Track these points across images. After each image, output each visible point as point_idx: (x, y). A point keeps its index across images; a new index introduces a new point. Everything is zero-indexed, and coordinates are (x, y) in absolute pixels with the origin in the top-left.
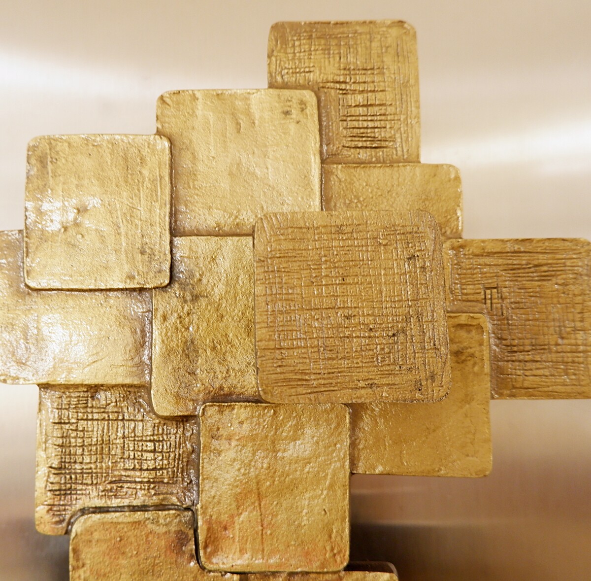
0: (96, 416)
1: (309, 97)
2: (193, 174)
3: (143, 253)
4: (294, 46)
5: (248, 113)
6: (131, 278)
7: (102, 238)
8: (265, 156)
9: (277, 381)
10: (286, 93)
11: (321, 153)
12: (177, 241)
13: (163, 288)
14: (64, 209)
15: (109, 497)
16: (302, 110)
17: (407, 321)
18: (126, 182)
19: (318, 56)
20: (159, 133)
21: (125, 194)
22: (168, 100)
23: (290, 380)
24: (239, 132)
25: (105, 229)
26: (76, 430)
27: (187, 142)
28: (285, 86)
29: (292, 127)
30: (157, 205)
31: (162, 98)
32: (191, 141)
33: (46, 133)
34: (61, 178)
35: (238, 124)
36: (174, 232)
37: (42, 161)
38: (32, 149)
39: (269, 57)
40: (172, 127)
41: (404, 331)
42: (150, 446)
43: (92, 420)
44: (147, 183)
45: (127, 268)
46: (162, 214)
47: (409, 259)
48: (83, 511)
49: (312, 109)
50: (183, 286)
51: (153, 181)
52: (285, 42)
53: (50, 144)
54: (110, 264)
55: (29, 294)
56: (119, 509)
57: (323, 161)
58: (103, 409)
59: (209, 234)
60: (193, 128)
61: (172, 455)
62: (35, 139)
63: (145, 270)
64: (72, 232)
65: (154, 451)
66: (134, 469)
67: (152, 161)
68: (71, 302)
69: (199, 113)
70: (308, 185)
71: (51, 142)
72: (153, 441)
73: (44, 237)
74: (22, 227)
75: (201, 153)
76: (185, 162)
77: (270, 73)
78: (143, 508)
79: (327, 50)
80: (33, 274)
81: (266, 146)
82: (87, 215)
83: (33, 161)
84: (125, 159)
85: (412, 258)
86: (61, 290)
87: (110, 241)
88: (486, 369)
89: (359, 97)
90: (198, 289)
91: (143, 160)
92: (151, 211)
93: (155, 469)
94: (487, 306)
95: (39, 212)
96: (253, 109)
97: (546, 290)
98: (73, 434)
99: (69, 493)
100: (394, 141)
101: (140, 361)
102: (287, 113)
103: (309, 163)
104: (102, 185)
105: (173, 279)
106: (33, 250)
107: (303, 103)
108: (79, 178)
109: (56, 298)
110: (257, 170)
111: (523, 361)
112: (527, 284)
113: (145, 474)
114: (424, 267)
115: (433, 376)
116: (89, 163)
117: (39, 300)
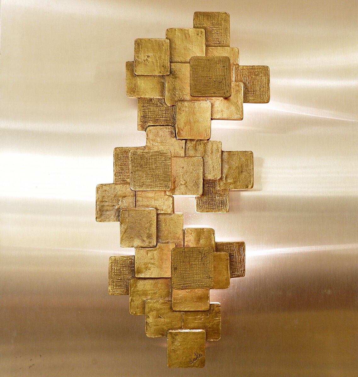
0: (152, 105)
1: (203, 30)
2: (175, 49)
3: (163, 67)
4: (200, 18)
5: (188, 34)
6: (161, 72)
7: (153, 63)
8: (193, 44)
9: (194, 92)
10: (198, 29)
11: (206, 44)
12: (172, 64)
13: (168, 75)
14: (144, 56)
15: (155, 123)
16: (202, 33)
17: (223, 80)
18: (159, 50)
19: (206, 20)
20: (167, 38)
21: (159, 53)
22: (169, 30)
23: (197, 91)
24: (186, 38)
25: (154, 61)
26: (147, 108)
27: (174, 41)
28: (197, 28)
29: (199, 38)
30: (166, 56)
31: (167, 30)
32: (175, 40)
33: (139, 38)
34: (143, 49)
36: (171, 62)
37: (138, 44)
38: (136, 41)
39: (194, 20)
40: (170, 37)
41: (222, 82)
42: (165, 112)
43: (151, 106)
44: (164, 50)
45: (159, 70)
46: (168, 58)
47: (223, 67)
48: (149, 126)
49: (204, 34)
50: (173, 75)
51: (166, 50)
52: (197, 17)
53: (140, 40)
54: (155, 69)
55: (135, 76)
56: (157, 126)
57: (206, 46)
58: (154, 104)
59: (179, 62)
60: (175, 37)
61: (170, 114)
62: (136, 39)
63: (164, 71)
64: (146, 62)
65: (166, 113)
66: (161, 117)
67: (165, 45)
68: (146, 78)
69: (177, 34)
70: (203, 52)
71: (140, 39)
72: (165, 111)
73: (139, 63)
74: (134, 60)
75: (177, 44)
76: (174, 46)
77: (194, 24)
78: (163, 126)
79: (208, 19)
80: (136, 72)
81: (193, 42)
82: (149, 58)
83: (136, 45)
84: (159, 44)
85: (224, 66)
86: (143, 75)
87: (155, 64)
88: (243, 95)
89: (215, 31)
90: (176, 76)
91: (163, 45)
92: (165, 57)
93: (166, 117)
94: (244, 81)
95: (138, 57)
96: (190, 33)
97: (258, 78)
98: (146, 109)
99: (145, 122)
100: (224, 42)
101: (162, 93)
102: (198, 34)
103: (203, 46)
104: (153, 51)
105: (170, 73)
106: (136, 66)
107: (202, 32)
108: (148, 49)
109: (142, 77)
110: (191, 48)
111: (251, 94)
112: (253, 76)
113: (163, 118)
114: (226, 69)
115: (228, 92)
116: (150, 45)
117: (139, 79)
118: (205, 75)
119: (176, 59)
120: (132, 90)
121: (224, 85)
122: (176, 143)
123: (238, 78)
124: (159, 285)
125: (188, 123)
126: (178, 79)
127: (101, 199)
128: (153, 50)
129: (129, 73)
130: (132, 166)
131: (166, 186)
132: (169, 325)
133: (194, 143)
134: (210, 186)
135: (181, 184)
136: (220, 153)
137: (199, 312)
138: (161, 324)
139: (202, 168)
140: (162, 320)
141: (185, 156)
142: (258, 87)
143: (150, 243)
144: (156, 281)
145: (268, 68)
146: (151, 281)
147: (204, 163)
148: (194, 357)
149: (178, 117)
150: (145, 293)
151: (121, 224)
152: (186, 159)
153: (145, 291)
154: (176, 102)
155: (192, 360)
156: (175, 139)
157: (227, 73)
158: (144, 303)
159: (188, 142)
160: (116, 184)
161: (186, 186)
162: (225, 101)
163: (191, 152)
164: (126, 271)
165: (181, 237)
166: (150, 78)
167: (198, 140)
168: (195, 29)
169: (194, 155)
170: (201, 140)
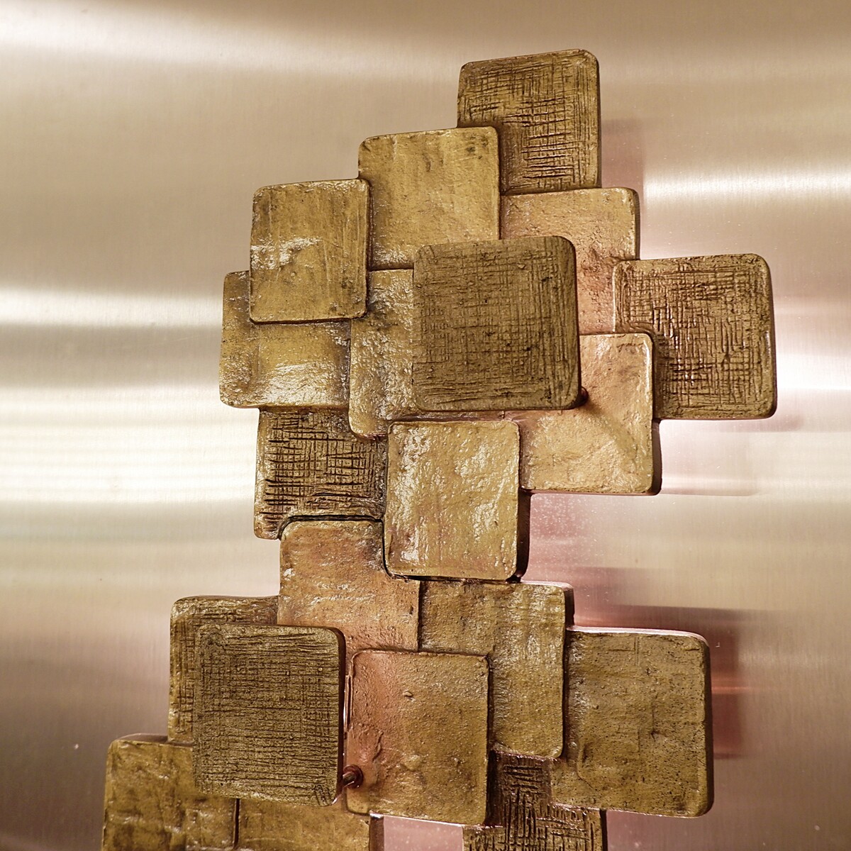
0: (305, 436)
1: (490, 132)
2: (389, 213)
3: (344, 287)
4: (482, 84)
5: (437, 151)
6: (334, 309)
7: (312, 276)
8: (452, 191)
9: (427, 391)
10: (470, 130)
11: (500, 186)
12: (374, 274)
13: (360, 319)
15: (314, 509)
16: (485, 145)
17: (541, 336)
18: (332, 223)
19: (504, 92)
20: (360, 177)
21: (331, 235)
22: (369, 146)
23: (438, 390)
24: (428, 170)
25: (316, 267)
26: (289, 448)
27: (384, 183)
28: (473, 124)
29: (476, 161)
30: (357, 243)
31: (364, 145)
32: (387, 182)
33: (267, 184)
34: (279, 223)
35: (429, 163)
36: (372, 266)
37: (264, 209)
38: (257, 199)
39: (459, 97)
40: (373, 169)
41: (537, 346)
42: (349, 463)
43: (302, 439)
44: (349, 223)
45: (331, 301)
46: (360, 250)
47: (544, 280)
48: (292, 519)
49: (493, 145)
50: (377, 316)
51: (354, 221)
52: (474, 81)
53: (271, 193)
54: (317, 298)
55: (253, 327)
56: (319, 518)
57: (502, 193)
58: (311, 430)
60: (390, 170)
61: (367, 471)
62: (260, 190)
63: (346, 302)
64: (287, 270)
65: (352, 468)
66: (335, 484)
67: (354, 204)
68: (286, 333)
69: (395, 155)
70: (489, 216)
71: (272, 191)
72: (351, 458)
73: (266, 276)
74: (249, 269)
75: (397, 193)
76: (382, 202)
77: (459, 112)
78: (342, 518)
80: (256, 309)
81: (452, 183)
82: (299, 255)
83: (258, 209)
84: (332, 202)
85: (546, 280)
86: (278, 323)
87: (318, 277)
88: (648, 388)
89: (540, 128)
90: (389, 318)
91: (346, 203)
92: (351, 248)
93: (352, 483)
94: (655, 326)
95: (262, 254)
96: (442, 148)
97: (715, 309)
98: (286, 451)
99: (282, 502)
100: (573, 169)
101: (340, 387)
102: (471, 150)
103: (489, 195)
104: (312, 227)
105: (370, 308)
106: (255, 288)
107: (485, 139)
108: (294, 222)
109: (274, 330)
110: (444, 205)
111: (689, 380)
112: (696, 303)
113: (344, 488)
114: (556, 288)
115: (561, 387)
116: (302, 209)
117: (260, 332)
118: (471, 321)
119: (387, 256)
120: (241, 379)
121: (548, 359)
122: (387, 591)
123: (629, 316)
125: (426, 506)
126: (394, 331)
128: (312, 223)
129: (233, 318)
133: (455, 591)
134: (521, 783)
135: (404, 768)
136: (559, 642)
141: (420, 649)
142: (719, 350)
145: (761, 262)
147: (491, 684)
152: (421, 660)
154: (386, 424)
157: (558, 306)
159: (432, 587)
160: (179, 744)
161: (423, 779)
162: (578, 417)
163: (443, 638)
166: (300, 332)
167: (468, 583)
168: (463, 130)
169: (453, 645)
170: (483, 582)
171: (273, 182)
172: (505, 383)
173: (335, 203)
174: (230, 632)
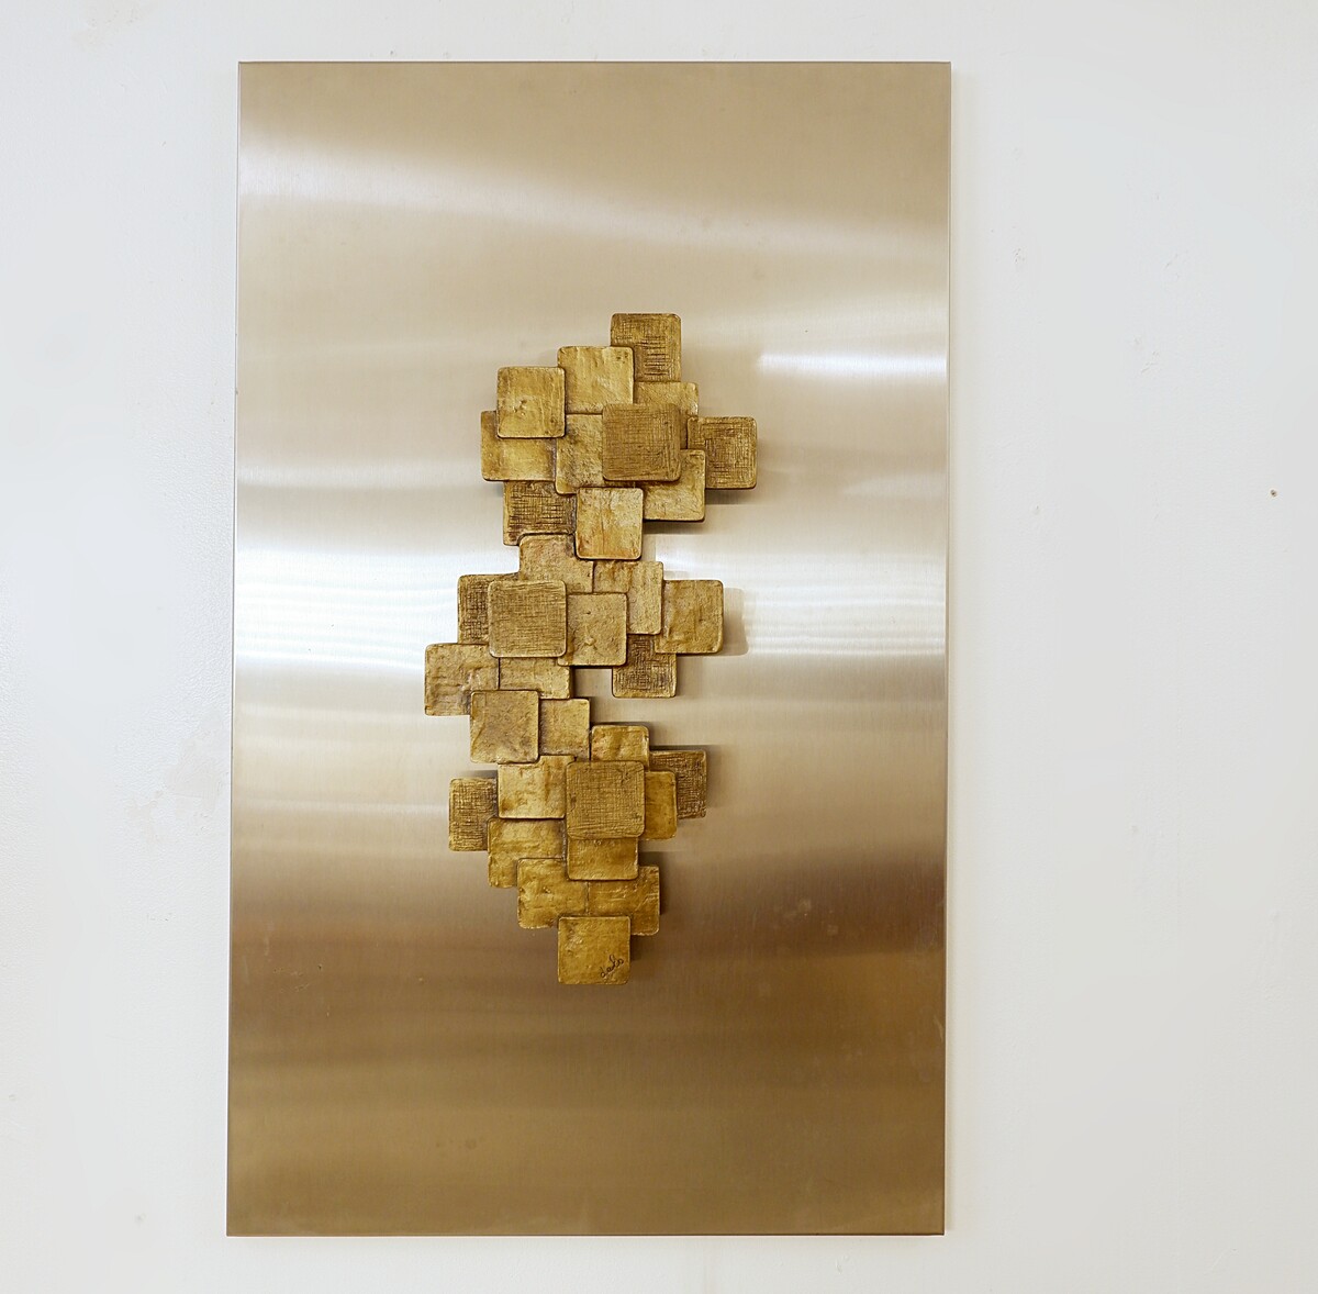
0: (530, 494)
1: (629, 350)
2: (575, 386)
3: (552, 421)
4: (623, 325)
5: (601, 357)
6: (547, 433)
7: (533, 416)
8: (608, 378)
9: (611, 471)
10: (619, 348)
11: (634, 377)
12: (569, 416)
13: (562, 438)
14: (516, 401)
15: (536, 530)
16: (626, 357)
18: (544, 389)
19: (634, 330)
20: (559, 367)
21: (544, 395)
23: (616, 470)
24: (596, 366)
25: (535, 411)
26: (521, 501)
28: (618, 345)
29: (621, 365)
30: (559, 400)
31: (561, 350)
32: (574, 371)
33: (507, 365)
34: (514, 387)
35: (596, 363)
36: (566, 413)
37: (505, 379)
38: (500, 373)
39: (611, 330)
40: (566, 364)
42: (555, 507)
43: (528, 496)
44: (554, 390)
45: (545, 428)
46: (561, 404)
48: (524, 535)
49: (630, 357)
50: (571, 437)
51: (557, 389)
52: (619, 324)
53: (509, 371)
54: (537, 427)
55: (499, 440)
56: (541, 534)
57: (635, 381)
58: (533, 492)
59: (582, 413)
60: (575, 365)
61: (564, 512)
62: (502, 368)
63: (553, 429)
64: (519, 412)
65: (556, 510)
66: (547, 517)
67: (556, 380)
68: (518, 444)
69: (578, 357)
70: (628, 392)
71: (509, 369)
72: (556, 505)
73: (506, 413)
74: (496, 409)
75: (579, 376)
76: (571, 380)
77: (611, 338)
78: (552, 534)
79: (638, 328)
80: (501, 431)
81: (609, 374)
82: (526, 404)
83: (501, 379)
84: (544, 378)
85: (666, 423)
86: (514, 438)
87: (537, 416)
88: (704, 475)
89: (653, 350)
90: (577, 439)
91: (552, 379)
92: (556, 402)
93: (557, 517)
94: (707, 447)
95: (504, 402)
96: (603, 356)
97: (733, 441)
98: (519, 502)
99: (518, 527)
100: (669, 372)
101: (550, 470)
102: (619, 358)
103: (628, 381)
104: (533, 391)
105: (566, 433)
106: (501, 419)
107: (626, 353)
108: (523, 387)
109: (512, 442)
110: (605, 384)
111: (721, 472)
112: (725, 438)
113: (552, 519)
114: (671, 428)
115: (673, 471)
116: (526, 380)
117: (505, 445)
118: (631, 440)
119: (577, 406)
120: (493, 467)
121: (667, 459)
122: (576, 566)
123: (695, 442)
124: (543, 833)
125: (599, 529)
126: (579, 444)
127: (433, 673)
128: (534, 389)
129: (487, 434)
130: (494, 612)
131: (556, 649)
132: (562, 906)
133: (610, 566)
134: (640, 647)
135: (586, 644)
136: (660, 585)
137: (619, 883)
138: (547, 905)
139: (625, 613)
140: (550, 896)
141: (593, 592)
142: (735, 458)
143: (526, 754)
144: (536, 824)
145: (753, 421)
146: (527, 825)
147: (628, 605)
148: (611, 965)
149: (581, 518)
150: (517, 848)
151: (473, 718)
152: (594, 597)
153: (518, 843)
154: (576, 488)
155: (605, 970)
156: (574, 559)
157: (672, 436)
158: (516, 865)
159: (599, 564)
160: (463, 645)
161: (595, 648)
163: (605, 585)
164: (480, 806)
165: (585, 742)
166: (526, 443)
167: (617, 561)
168: (613, 348)
169: (609, 590)
170: (623, 561)
171: (511, 366)
172: (647, 469)
173: (546, 380)
174: (507, 584)
